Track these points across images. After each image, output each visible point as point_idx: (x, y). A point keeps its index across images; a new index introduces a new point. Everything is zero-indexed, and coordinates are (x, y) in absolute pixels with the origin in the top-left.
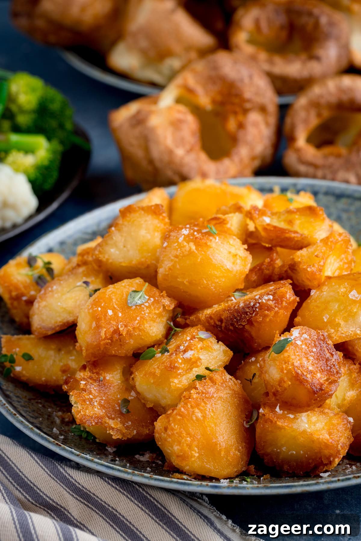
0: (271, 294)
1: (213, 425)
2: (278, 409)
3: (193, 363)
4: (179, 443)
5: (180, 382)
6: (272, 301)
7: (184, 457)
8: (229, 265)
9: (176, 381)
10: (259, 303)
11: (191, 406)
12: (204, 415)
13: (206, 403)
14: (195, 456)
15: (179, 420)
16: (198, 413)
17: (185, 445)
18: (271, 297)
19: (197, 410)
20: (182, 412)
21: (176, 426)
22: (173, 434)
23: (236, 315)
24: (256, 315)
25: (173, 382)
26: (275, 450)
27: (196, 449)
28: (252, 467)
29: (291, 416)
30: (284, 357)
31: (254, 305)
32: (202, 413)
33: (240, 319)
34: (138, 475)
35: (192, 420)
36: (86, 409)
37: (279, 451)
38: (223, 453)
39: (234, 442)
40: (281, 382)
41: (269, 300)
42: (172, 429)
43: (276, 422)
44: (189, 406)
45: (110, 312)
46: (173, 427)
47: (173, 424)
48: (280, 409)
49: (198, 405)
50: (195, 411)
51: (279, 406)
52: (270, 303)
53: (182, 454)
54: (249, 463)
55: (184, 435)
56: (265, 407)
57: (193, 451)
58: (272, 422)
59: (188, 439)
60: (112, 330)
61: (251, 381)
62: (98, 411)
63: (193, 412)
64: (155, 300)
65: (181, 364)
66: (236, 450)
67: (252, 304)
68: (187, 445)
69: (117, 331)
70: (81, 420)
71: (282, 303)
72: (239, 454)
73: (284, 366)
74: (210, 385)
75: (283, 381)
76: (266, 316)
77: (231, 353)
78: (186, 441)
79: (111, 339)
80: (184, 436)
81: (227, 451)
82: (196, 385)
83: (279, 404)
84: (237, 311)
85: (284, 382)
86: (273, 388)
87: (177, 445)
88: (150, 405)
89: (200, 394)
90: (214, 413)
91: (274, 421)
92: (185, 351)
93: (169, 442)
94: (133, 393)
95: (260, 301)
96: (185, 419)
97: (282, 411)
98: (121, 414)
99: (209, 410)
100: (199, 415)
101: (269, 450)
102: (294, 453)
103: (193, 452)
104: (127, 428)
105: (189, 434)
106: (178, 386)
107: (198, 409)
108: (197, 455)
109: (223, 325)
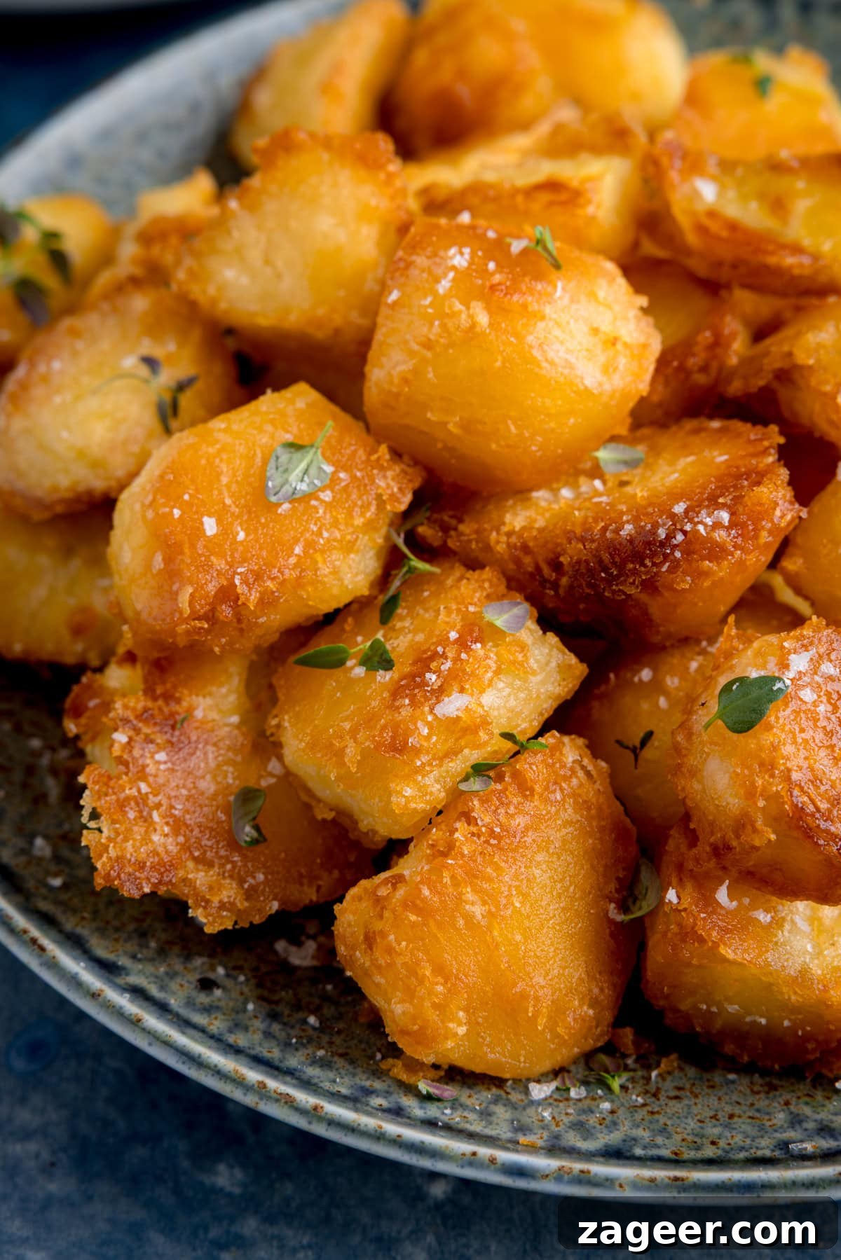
0: (724, 506)
1: (518, 938)
2: (722, 895)
3: (463, 730)
4: (410, 994)
5: (423, 790)
6: (728, 528)
7: (421, 1037)
8: (590, 375)
9: (408, 792)
10: (685, 533)
11: (453, 877)
12: (493, 910)
13: (498, 868)
14: (456, 1034)
15: (413, 925)
16: (473, 904)
17: (427, 1004)
18: (725, 516)
19: (469, 895)
20: (424, 900)
21: (404, 943)
22: (391, 965)
23: (606, 557)
24: (672, 570)
25: (399, 793)
26: (705, 1007)
27: (461, 1014)
28: (628, 1035)
29: (763, 917)
30: (761, 748)
31: (670, 536)
32: (484, 903)
33: (618, 576)
34: (277, 1101)
35: (454, 926)
36: (126, 840)
37: (714, 1009)
38: (542, 1023)
39: (580, 979)
40: (743, 824)
41: (717, 525)
42: (390, 950)
43: (716, 945)
44: (447, 880)
45: (210, 526)
46: (394, 944)
47: (392, 937)
48: (731, 897)
49: (473, 876)
50: (463, 897)
51: (728, 887)
52: (720, 535)
53: (416, 1027)
54: (617, 1023)
55: (428, 973)
56: (681, 884)
57: (451, 1021)
58: (702, 940)
59: (440, 988)
60: (212, 588)
61: (636, 751)
62: (162, 840)
63: (459, 899)
64: (354, 477)
65: (428, 738)
66: (582, 1000)
67: (662, 533)
68: (435, 1006)
69: (227, 594)
70: (107, 877)
71: (756, 537)
72: (591, 1012)
73: (759, 782)
74: (515, 801)
75: (749, 827)
76: (702, 574)
77: (581, 669)
78: (431, 993)
79: (211, 617)
80: (424, 975)
81: (558, 1010)
82: (473, 810)
83: (727, 881)
84: (613, 548)
85: (755, 830)
86: (712, 833)
87: (402, 1001)
88: (323, 814)
89: (482, 839)
90: (523, 895)
91: (710, 944)
92: (440, 693)
93: (378, 985)
94: (274, 766)
95: (688, 527)
96: (432, 923)
97: (735, 903)
98: (233, 845)
99: (509, 890)
100: (478, 911)
101: (685, 1006)
102: (763, 1021)
103: (451, 1025)
104: (250, 894)
105: (439, 969)
106: (413, 805)
107: (474, 891)
108: (462, 1030)
109: (564, 581)
